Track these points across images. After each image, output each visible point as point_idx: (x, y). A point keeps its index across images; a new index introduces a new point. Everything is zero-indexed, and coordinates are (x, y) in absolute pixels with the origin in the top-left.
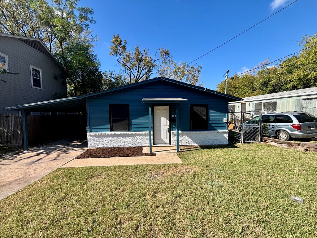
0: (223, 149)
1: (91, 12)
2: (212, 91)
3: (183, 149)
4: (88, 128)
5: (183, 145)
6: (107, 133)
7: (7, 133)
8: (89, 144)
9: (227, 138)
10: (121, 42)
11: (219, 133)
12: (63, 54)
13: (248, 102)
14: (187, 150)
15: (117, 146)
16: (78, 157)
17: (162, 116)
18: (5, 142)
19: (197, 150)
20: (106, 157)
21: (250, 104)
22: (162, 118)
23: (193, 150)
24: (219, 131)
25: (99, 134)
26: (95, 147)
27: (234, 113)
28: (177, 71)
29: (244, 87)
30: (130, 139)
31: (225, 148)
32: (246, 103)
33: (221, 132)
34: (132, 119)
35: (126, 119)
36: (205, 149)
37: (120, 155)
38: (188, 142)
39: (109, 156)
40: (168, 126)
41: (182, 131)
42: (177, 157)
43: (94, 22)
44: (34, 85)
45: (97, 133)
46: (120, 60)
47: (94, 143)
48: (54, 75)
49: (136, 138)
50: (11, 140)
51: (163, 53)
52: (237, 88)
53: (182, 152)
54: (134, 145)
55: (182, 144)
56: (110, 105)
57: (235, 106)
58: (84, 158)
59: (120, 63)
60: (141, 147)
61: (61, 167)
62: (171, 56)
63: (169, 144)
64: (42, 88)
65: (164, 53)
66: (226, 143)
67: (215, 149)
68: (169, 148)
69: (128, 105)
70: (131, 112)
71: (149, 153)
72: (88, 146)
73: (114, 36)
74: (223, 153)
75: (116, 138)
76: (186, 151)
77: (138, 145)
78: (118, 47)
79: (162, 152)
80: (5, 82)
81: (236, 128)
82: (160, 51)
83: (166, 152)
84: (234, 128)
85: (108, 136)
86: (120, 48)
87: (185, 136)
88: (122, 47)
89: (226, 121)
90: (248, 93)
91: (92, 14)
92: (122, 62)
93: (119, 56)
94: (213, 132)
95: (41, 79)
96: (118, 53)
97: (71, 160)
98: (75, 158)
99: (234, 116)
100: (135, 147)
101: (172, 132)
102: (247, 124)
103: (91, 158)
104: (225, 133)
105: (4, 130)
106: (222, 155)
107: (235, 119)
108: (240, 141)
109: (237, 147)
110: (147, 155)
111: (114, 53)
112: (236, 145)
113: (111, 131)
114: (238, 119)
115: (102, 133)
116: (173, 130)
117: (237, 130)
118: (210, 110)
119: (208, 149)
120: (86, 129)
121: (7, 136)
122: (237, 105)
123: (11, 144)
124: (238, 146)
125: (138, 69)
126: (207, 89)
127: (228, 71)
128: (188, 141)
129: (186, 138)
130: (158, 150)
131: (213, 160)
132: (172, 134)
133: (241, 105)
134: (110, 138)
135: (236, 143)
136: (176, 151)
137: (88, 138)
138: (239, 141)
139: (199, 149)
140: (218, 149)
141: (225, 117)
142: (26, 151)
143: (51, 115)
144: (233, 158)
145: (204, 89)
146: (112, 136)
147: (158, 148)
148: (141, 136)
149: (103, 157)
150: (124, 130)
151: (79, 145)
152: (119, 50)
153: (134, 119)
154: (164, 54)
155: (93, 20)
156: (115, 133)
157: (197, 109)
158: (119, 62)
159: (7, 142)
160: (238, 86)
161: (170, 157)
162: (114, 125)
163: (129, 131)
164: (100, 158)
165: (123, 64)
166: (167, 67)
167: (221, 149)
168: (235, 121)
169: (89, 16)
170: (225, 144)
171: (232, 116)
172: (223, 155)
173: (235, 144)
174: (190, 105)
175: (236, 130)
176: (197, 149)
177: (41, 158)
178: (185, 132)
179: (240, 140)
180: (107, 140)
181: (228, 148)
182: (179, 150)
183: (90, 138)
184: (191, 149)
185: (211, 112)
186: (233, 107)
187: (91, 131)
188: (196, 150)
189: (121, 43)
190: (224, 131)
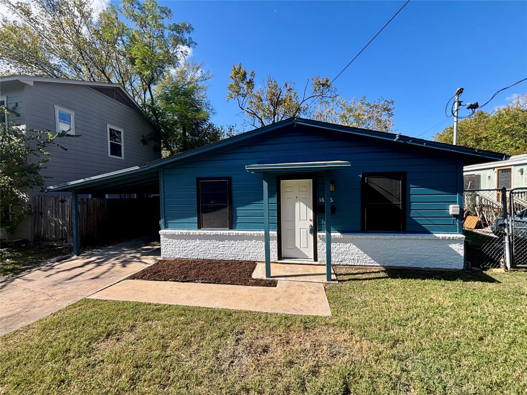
0: (450, 284)
1: (189, 29)
2: (414, 140)
3: (344, 275)
4: (161, 222)
5: (344, 263)
6: (192, 232)
7: (62, 226)
8: (163, 251)
9: (462, 253)
10: (244, 75)
11: (438, 239)
12: (153, 103)
13: (515, 165)
14: (352, 277)
15: (209, 257)
16: (133, 277)
17: (298, 199)
18: (60, 239)
19: (377, 278)
20: (178, 281)
21: (522, 171)
22: (297, 205)
23: (366, 279)
24: (437, 235)
25: (179, 233)
26: (172, 257)
27: (478, 193)
28: (347, 116)
29: (501, 136)
30: (233, 244)
31: (454, 280)
32: (510, 169)
33: (444, 239)
34: (238, 206)
35: (226, 206)
36: (397, 278)
37: (203, 279)
38: (356, 258)
39: (185, 280)
40: (310, 220)
41: (342, 232)
42: (323, 295)
43: (193, 44)
44: (112, 154)
45: (175, 231)
46: (243, 106)
47: (171, 248)
48: (143, 136)
49: (244, 243)
50: (66, 237)
51: (318, 85)
52: (484, 140)
53: (340, 281)
54: (241, 258)
55: (341, 262)
56: (198, 179)
57: (479, 176)
58: (142, 278)
59: (243, 111)
60: (254, 262)
61: (88, 297)
62: (334, 90)
63: (313, 260)
64: (123, 157)
65: (320, 84)
66: (460, 265)
67: (426, 281)
68: (311, 270)
69: (230, 179)
70: (235, 193)
71: (265, 278)
72: (162, 254)
73: (234, 67)
74: (450, 296)
75: (208, 242)
76: (349, 280)
77: (248, 259)
78: (241, 84)
79: (294, 278)
80: (66, 150)
81: (486, 226)
82: (313, 82)
83: (302, 279)
84: (479, 226)
85: (194, 237)
86: (244, 85)
87: (349, 245)
88: (248, 83)
89: (458, 213)
90: (513, 149)
91: (190, 32)
92: (248, 109)
93: (241, 99)
94: (420, 236)
95: (122, 145)
96: (240, 94)
97: (118, 282)
98: (127, 279)
99: (477, 198)
100: (241, 262)
101: (318, 234)
102: (519, 219)
103: (153, 280)
104: (454, 241)
105: (58, 221)
106: (447, 303)
107: (482, 206)
108: (502, 264)
109: (491, 280)
110: (258, 283)
111: (234, 95)
112: (488, 273)
113: (199, 227)
114: (488, 206)
115: (185, 232)
116: (320, 230)
117: (487, 231)
118: (411, 186)
119: (406, 280)
120: (159, 223)
121: (62, 231)
122: (485, 175)
123: (66, 242)
124: (496, 278)
125: (274, 118)
126: (400, 136)
127: (460, 91)
128: (356, 256)
129: (354, 248)
130: (287, 272)
131: (418, 321)
132: (318, 239)
133: (496, 174)
134: (198, 241)
135: (489, 268)
136: (324, 279)
137: (161, 239)
138: (498, 263)
139: (383, 278)
140: (436, 282)
141: (455, 202)
142: (75, 257)
143: (135, 197)
144: (484, 320)
145: (394, 136)
146: (200, 237)
147: (287, 267)
148: (254, 241)
149: (174, 281)
150: (222, 226)
151: (153, 251)
152: (242, 89)
153: (241, 206)
154: (321, 86)
155: (192, 42)
156: (206, 232)
157: (378, 184)
158: (243, 109)
159: (62, 239)
160: (485, 136)
161: (307, 295)
162: (205, 216)
163: (231, 228)
164: (168, 282)
165: (248, 112)
166: (328, 110)
167: (443, 282)
168: (481, 210)
169: (186, 36)
170: (455, 269)
171: (473, 199)
172: (450, 304)
173: (486, 269)
174: (361, 176)
175: (484, 230)
176: (378, 275)
177: (84, 271)
178: (348, 236)
179: (502, 260)
180: (193, 244)
181: (464, 281)
182: (333, 277)
183: (165, 239)
184: (364, 276)
185: (413, 190)
186: (476, 180)
187: (166, 227)
188: (374, 278)
189: (245, 77)
190: (451, 236)
